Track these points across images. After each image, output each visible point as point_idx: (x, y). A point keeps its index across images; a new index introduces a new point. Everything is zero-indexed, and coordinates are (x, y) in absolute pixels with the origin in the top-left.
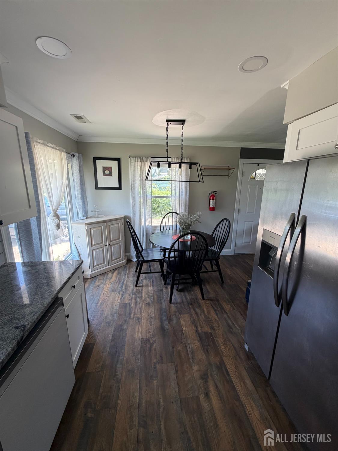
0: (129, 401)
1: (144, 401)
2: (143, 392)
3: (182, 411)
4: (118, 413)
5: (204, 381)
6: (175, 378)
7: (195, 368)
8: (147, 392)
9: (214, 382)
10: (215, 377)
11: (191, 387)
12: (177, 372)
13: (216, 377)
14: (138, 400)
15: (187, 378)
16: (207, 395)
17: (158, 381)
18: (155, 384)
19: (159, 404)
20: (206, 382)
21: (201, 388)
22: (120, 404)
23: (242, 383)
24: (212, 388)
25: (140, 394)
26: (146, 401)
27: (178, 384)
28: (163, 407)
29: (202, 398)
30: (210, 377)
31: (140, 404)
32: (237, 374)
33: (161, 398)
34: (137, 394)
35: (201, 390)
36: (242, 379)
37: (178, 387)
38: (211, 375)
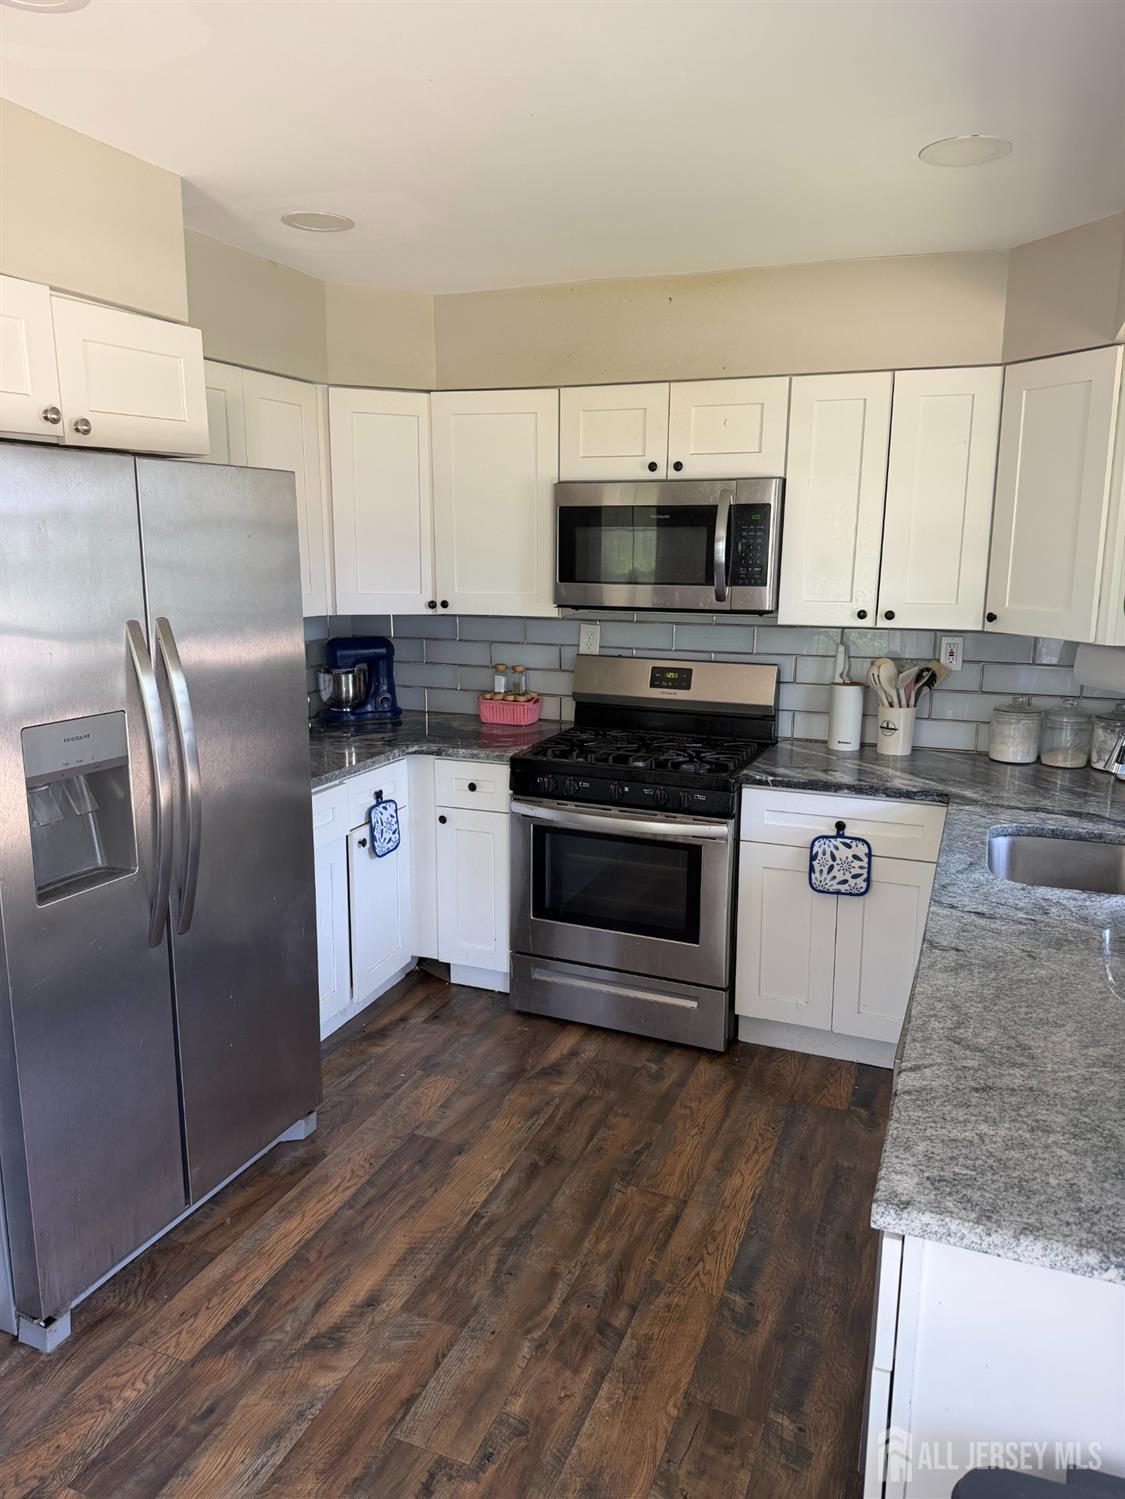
0: (635, 1398)
1: (583, 1376)
2: (578, 1400)
3: (478, 1306)
4: (683, 1386)
5: (342, 1334)
6: (432, 1383)
7: (326, 1381)
8: (562, 1395)
9: (313, 1316)
10: (291, 1326)
11: (400, 1338)
12: (409, 1402)
13: (289, 1323)
14: (605, 1386)
15: (391, 1367)
16: (372, 1302)
17: (505, 1404)
18: (521, 1401)
19: (540, 1347)
20: (337, 1328)
21: (372, 1323)
22: (671, 1403)
23: (235, 1279)
24: (340, 1307)
25: (589, 1400)
26: (576, 1371)
27: (437, 1364)
28: (529, 1337)
29: (394, 1304)
30: (312, 1332)
31: (600, 1377)
32: (215, 1301)
33: (523, 1357)
34: (601, 1404)
35: (378, 1319)
36: (223, 1284)
37: (444, 1356)
38: (299, 1336)
